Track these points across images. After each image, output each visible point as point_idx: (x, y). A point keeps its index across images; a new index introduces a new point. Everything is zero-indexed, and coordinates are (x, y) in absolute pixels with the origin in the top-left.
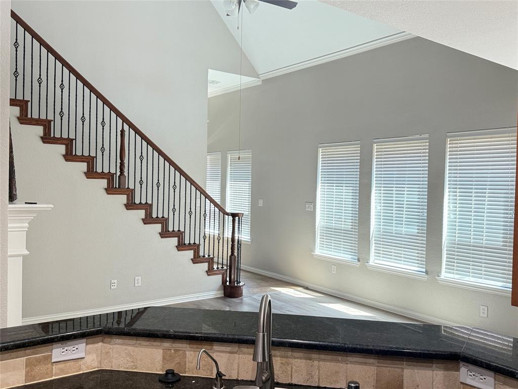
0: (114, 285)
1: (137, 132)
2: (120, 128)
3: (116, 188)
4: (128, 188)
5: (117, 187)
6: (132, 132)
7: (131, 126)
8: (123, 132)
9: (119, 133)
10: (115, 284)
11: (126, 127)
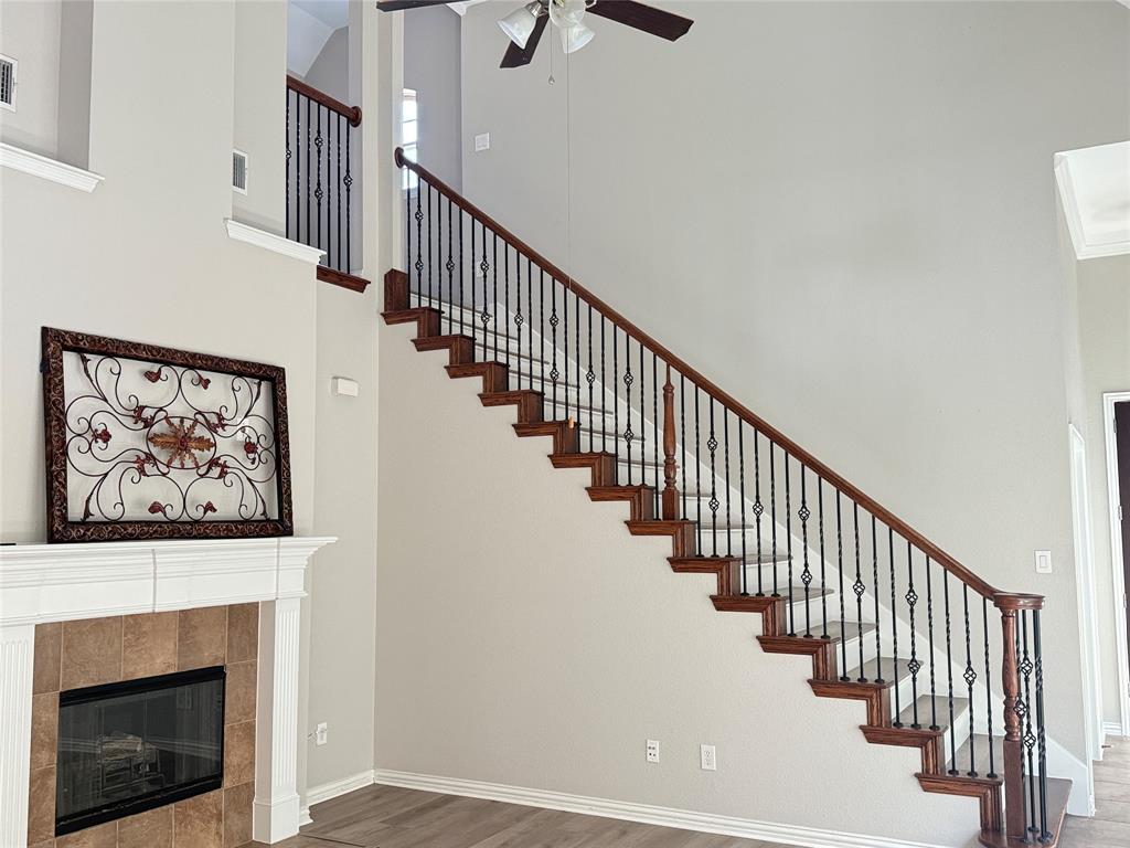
0: (653, 752)
1: (701, 383)
2: (662, 383)
3: (658, 518)
4: (685, 518)
5: (661, 517)
6: (689, 385)
7: (686, 372)
8: (668, 388)
9: (660, 392)
10: (657, 752)
11: (676, 375)
